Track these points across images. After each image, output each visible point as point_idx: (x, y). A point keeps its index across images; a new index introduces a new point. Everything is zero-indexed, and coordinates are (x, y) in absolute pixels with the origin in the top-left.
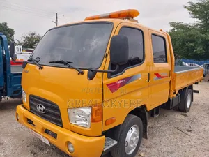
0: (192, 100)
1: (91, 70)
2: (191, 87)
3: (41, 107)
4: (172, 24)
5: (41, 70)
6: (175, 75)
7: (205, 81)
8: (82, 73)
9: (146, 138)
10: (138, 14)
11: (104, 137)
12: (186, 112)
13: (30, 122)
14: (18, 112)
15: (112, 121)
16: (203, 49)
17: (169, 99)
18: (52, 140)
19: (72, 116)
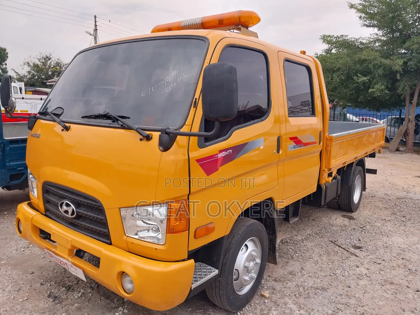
0: (364, 188)
1: (164, 132)
2: (361, 163)
3: (67, 205)
4: (326, 39)
5: (65, 132)
6: (331, 139)
7: (391, 151)
8: (148, 138)
9: (275, 262)
10: (258, 20)
11: (192, 261)
12: (351, 211)
13: (45, 235)
14: (19, 216)
15: (208, 230)
16: (387, 88)
17: (319, 187)
18: (91, 269)
19: (128, 223)
